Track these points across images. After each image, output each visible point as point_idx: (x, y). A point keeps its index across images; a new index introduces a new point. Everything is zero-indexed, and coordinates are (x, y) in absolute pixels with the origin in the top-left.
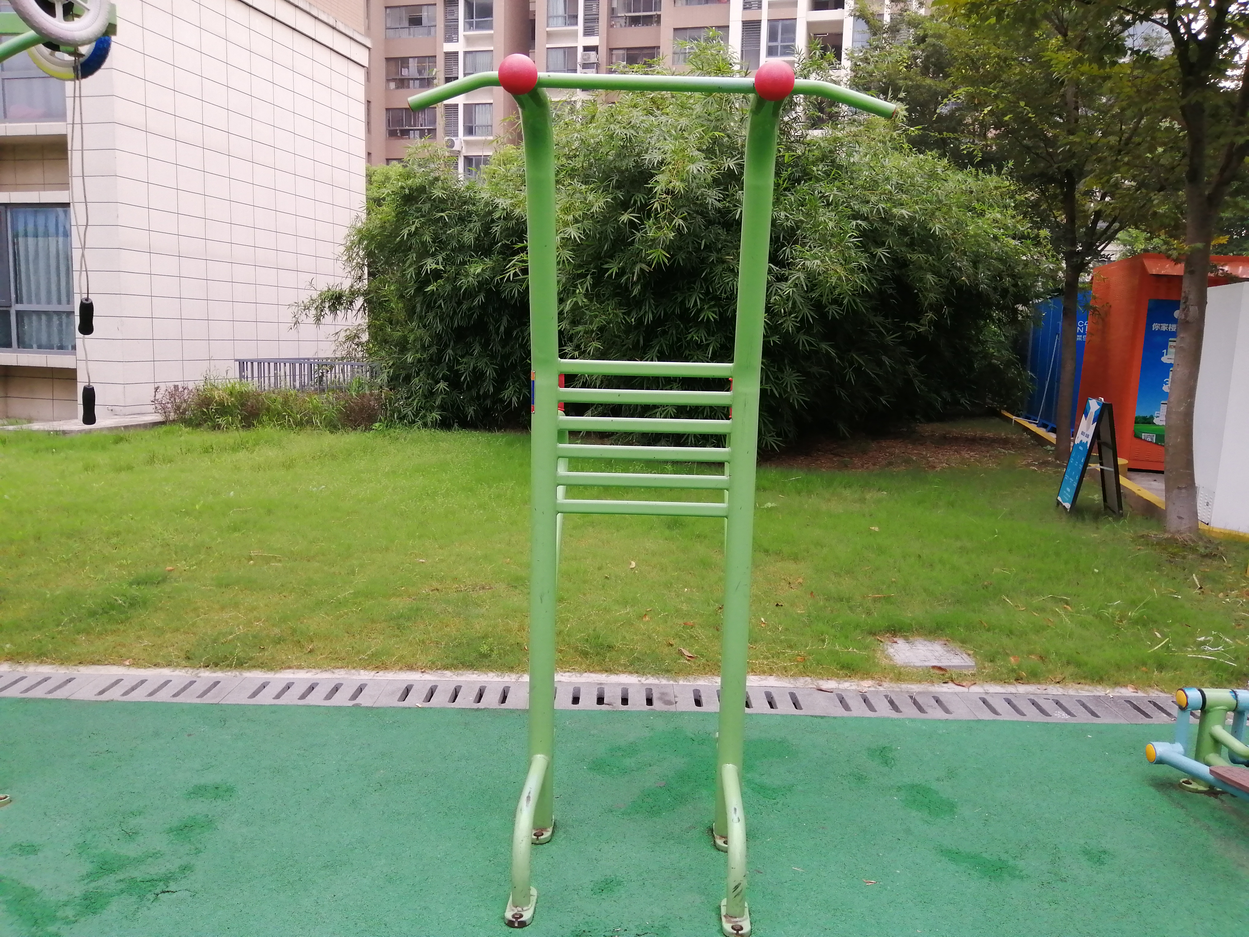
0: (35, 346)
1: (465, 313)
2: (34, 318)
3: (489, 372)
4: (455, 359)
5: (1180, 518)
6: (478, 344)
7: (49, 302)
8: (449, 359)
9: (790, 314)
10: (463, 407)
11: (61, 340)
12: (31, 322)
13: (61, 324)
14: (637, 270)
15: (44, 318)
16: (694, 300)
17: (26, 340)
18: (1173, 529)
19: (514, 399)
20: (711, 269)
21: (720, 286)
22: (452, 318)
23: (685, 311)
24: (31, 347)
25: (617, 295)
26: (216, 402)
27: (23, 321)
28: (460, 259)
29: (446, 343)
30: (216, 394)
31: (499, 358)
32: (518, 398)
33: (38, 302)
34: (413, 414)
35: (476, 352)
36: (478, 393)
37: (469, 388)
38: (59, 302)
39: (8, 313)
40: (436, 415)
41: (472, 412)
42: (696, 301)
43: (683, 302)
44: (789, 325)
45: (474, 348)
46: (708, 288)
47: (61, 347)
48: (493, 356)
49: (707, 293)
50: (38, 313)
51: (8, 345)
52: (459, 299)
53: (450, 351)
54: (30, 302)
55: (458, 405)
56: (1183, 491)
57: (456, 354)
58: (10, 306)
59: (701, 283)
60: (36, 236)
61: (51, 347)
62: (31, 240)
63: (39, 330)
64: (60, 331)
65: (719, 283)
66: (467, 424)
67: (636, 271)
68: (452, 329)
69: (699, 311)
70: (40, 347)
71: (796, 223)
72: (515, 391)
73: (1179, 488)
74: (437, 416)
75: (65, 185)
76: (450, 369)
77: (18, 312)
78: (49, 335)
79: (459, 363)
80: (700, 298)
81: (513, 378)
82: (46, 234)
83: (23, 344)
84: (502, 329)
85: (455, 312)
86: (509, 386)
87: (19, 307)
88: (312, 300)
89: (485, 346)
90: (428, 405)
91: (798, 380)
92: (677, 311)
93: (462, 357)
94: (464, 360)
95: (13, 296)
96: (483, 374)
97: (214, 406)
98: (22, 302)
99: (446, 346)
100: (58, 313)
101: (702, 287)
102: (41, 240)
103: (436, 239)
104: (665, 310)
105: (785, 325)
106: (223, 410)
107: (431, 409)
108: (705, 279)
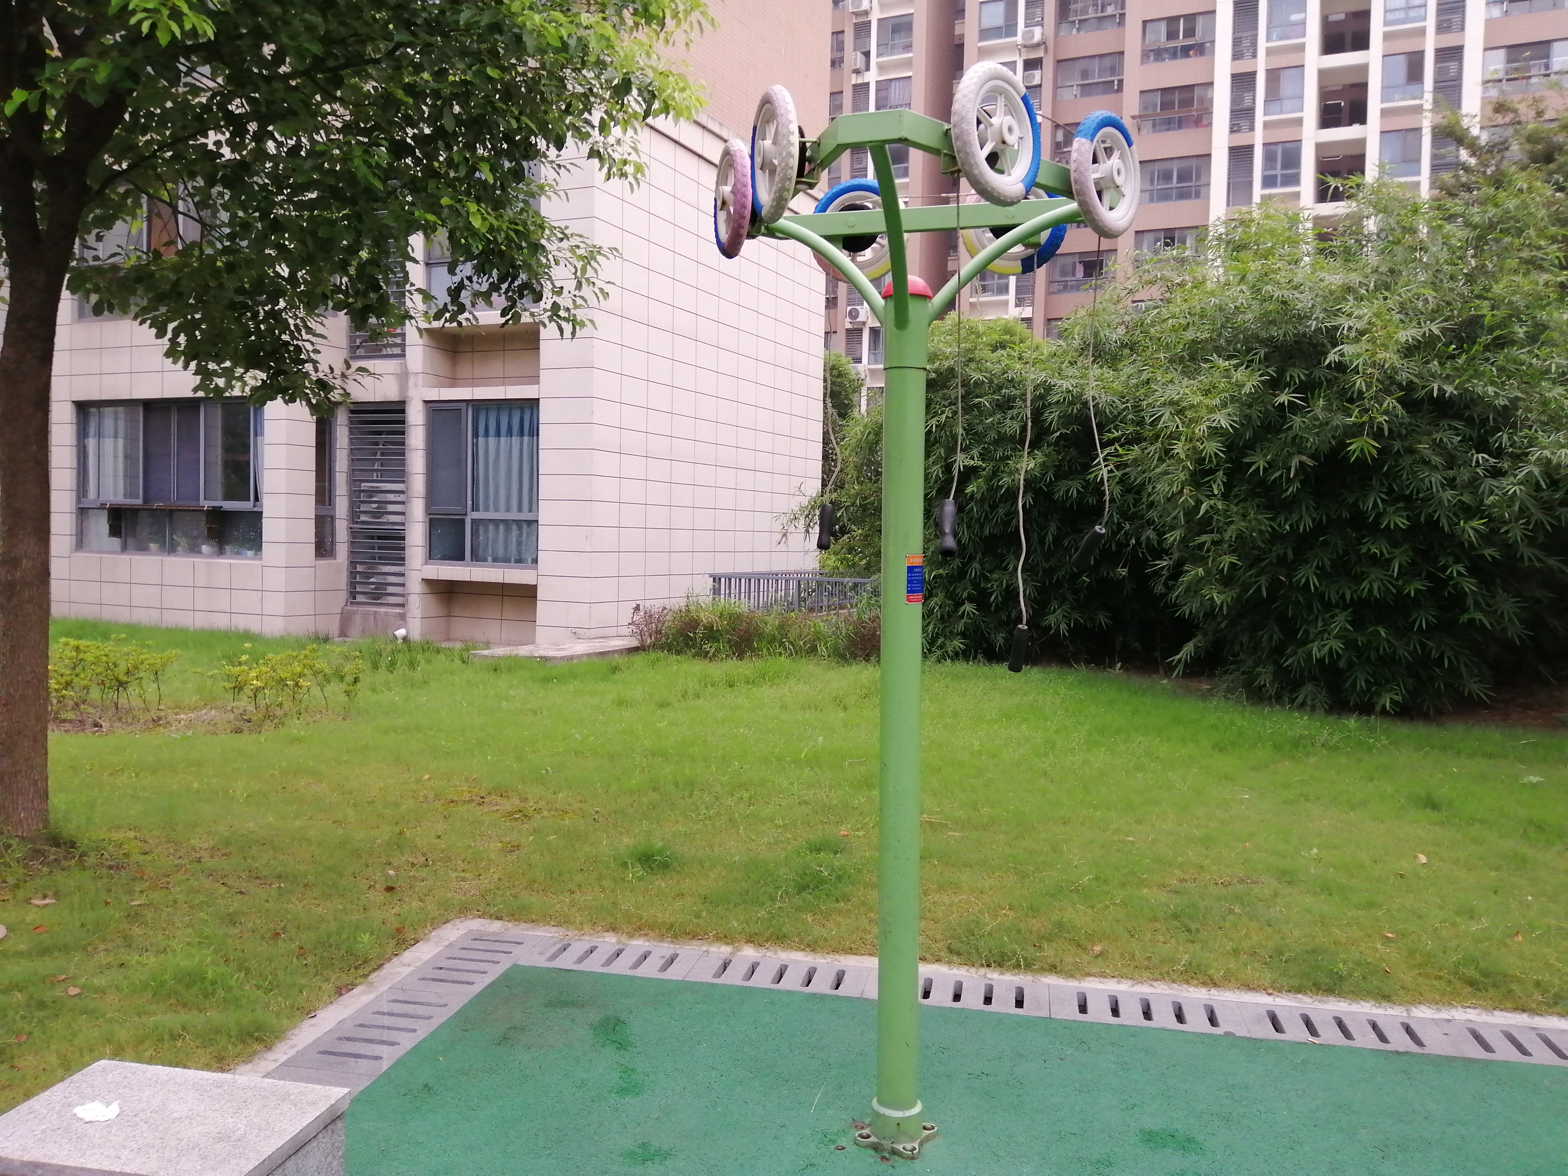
0: (490, 559)
2: (491, 527)
3: (1029, 591)
4: (982, 574)
6: (1013, 557)
7: (508, 510)
8: (975, 574)
9: (1517, 520)
10: (989, 633)
11: (519, 552)
12: (486, 531)
13: (520, 535)
15: (502, 528)
16: (1371, 501)
17: (481, 551)
20: (1396, 461)
22: (982, 526)
24: (485, 560)
25: (1257, 495)
26: (704, 625)
27: (477, 531)
28: (999, 453)
29: (972, 555)
30: (702, 615)
31: (1041, 573)
33: (497, 510)
34: (928, 643)
35: (1010, 567)
36: (1008, 617)
37: (997, 609)
38: (520, 510)
39: (463, 522)
40: (957, 643)
41: (1001, 640)
42: (1375, 503)
44: (1516, 533)
45: (1007, 561)
46: (1391, 486)
47: (519, 561)
50: (496, 522)
51: (461, 557)
52: (994, 502)
53: (976, 565)
54: (487, 509)
55: (982, 632)
57: (983, 569)
58: (466, 515)
59: (1381, 479)
60: (498, 434)
61: (507, 560)
62: (492, 440)
63: (495, 540)
64: (519, 544)
65: (1408, 479)
66: (992, 656)
67: (1293, 465)
68: (980, 538)
69: (1379, 516)
70: (495, 560)
71: (1511, 400)
72: (1064, 616)
74: (959, 645)
75: (535, 379)
76: (975, 584)
77: (473, 521)
78: (506, 548)
79: (987, 580)
80: (1382, 500)
82: (510, 433)
83: (477, 557)
84: (1050, 538)
85: (986, 517)
87: (476, 515)
88: (803, 507)
90: (948, 630)
91: (1519, 608)
92: (1346, 514)
93: (991, 572)
94: (994, 576)
95: (470, 502)
97: (700, 631)
98: (478, 510)
99: (972, 558)
100: (518, 523)
102: (503, 439)
103: (970, 430)
104: (1327, 514)
106: (712, 634)
107: (952, 635)
108: (1387, 475)
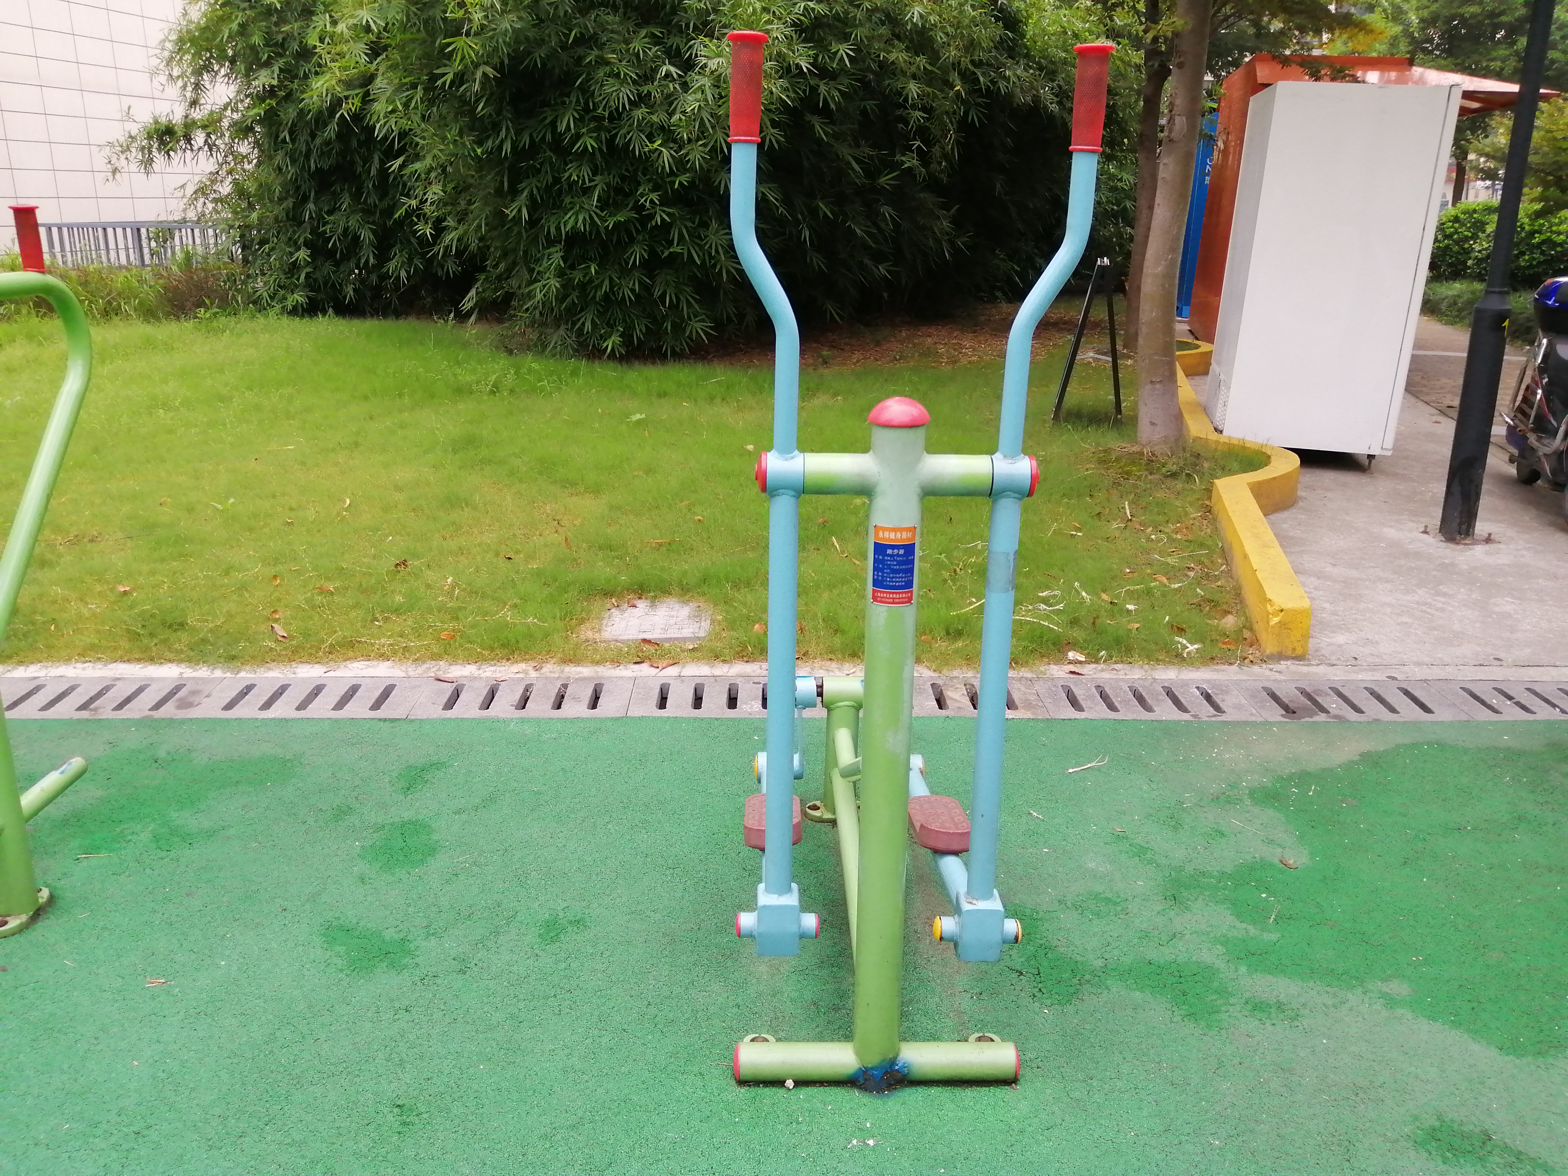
1: (322, 149)
3: (366, 235)
4: (319, 216)
5: (1152, 424)
6: (347, 195)
8: (311, 217)
10: (340, 285)
14: (479, 75)
18: (1144, 442)
19: (403, 274)
21: (604, 99)
23: (558, 137)
29: (304, 193)
31: (377, 215)
32: (408, 272)
34: (270, 296)
35: (344, 207)
37: (345, 258)
40: (298, 297)
41: (351, 292)
43: (554, 124)
45: (342, 201)
46: (587, 103)
48: (368, 212)
49: (587, 110)
53: (311, 206)
55: (333, 282)
56: (1158, 386)
57: (319, 210)
59: (578, 96)
65: (601, 95)
66: (345, 310)
68: (308, 174)
72: (403, 263)
73: (1152, 382)
74: (300, 299)
76: (313, 231)
79: (324, 223)
81: (401, 243)
86: (395, 254)
88: (131, 137)
89: (356, 197)
90: (289, 282)
91: (728, 240)
94: (332, 218)
96: (356, 238)
99: (305, 199)
101: (578, 101)
103: (269, 42)
105: (690, 157)
107: (293, 289)
